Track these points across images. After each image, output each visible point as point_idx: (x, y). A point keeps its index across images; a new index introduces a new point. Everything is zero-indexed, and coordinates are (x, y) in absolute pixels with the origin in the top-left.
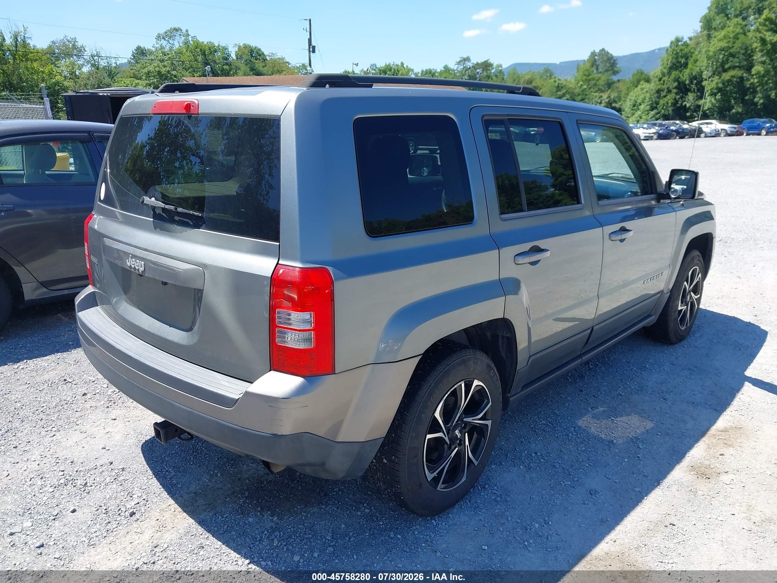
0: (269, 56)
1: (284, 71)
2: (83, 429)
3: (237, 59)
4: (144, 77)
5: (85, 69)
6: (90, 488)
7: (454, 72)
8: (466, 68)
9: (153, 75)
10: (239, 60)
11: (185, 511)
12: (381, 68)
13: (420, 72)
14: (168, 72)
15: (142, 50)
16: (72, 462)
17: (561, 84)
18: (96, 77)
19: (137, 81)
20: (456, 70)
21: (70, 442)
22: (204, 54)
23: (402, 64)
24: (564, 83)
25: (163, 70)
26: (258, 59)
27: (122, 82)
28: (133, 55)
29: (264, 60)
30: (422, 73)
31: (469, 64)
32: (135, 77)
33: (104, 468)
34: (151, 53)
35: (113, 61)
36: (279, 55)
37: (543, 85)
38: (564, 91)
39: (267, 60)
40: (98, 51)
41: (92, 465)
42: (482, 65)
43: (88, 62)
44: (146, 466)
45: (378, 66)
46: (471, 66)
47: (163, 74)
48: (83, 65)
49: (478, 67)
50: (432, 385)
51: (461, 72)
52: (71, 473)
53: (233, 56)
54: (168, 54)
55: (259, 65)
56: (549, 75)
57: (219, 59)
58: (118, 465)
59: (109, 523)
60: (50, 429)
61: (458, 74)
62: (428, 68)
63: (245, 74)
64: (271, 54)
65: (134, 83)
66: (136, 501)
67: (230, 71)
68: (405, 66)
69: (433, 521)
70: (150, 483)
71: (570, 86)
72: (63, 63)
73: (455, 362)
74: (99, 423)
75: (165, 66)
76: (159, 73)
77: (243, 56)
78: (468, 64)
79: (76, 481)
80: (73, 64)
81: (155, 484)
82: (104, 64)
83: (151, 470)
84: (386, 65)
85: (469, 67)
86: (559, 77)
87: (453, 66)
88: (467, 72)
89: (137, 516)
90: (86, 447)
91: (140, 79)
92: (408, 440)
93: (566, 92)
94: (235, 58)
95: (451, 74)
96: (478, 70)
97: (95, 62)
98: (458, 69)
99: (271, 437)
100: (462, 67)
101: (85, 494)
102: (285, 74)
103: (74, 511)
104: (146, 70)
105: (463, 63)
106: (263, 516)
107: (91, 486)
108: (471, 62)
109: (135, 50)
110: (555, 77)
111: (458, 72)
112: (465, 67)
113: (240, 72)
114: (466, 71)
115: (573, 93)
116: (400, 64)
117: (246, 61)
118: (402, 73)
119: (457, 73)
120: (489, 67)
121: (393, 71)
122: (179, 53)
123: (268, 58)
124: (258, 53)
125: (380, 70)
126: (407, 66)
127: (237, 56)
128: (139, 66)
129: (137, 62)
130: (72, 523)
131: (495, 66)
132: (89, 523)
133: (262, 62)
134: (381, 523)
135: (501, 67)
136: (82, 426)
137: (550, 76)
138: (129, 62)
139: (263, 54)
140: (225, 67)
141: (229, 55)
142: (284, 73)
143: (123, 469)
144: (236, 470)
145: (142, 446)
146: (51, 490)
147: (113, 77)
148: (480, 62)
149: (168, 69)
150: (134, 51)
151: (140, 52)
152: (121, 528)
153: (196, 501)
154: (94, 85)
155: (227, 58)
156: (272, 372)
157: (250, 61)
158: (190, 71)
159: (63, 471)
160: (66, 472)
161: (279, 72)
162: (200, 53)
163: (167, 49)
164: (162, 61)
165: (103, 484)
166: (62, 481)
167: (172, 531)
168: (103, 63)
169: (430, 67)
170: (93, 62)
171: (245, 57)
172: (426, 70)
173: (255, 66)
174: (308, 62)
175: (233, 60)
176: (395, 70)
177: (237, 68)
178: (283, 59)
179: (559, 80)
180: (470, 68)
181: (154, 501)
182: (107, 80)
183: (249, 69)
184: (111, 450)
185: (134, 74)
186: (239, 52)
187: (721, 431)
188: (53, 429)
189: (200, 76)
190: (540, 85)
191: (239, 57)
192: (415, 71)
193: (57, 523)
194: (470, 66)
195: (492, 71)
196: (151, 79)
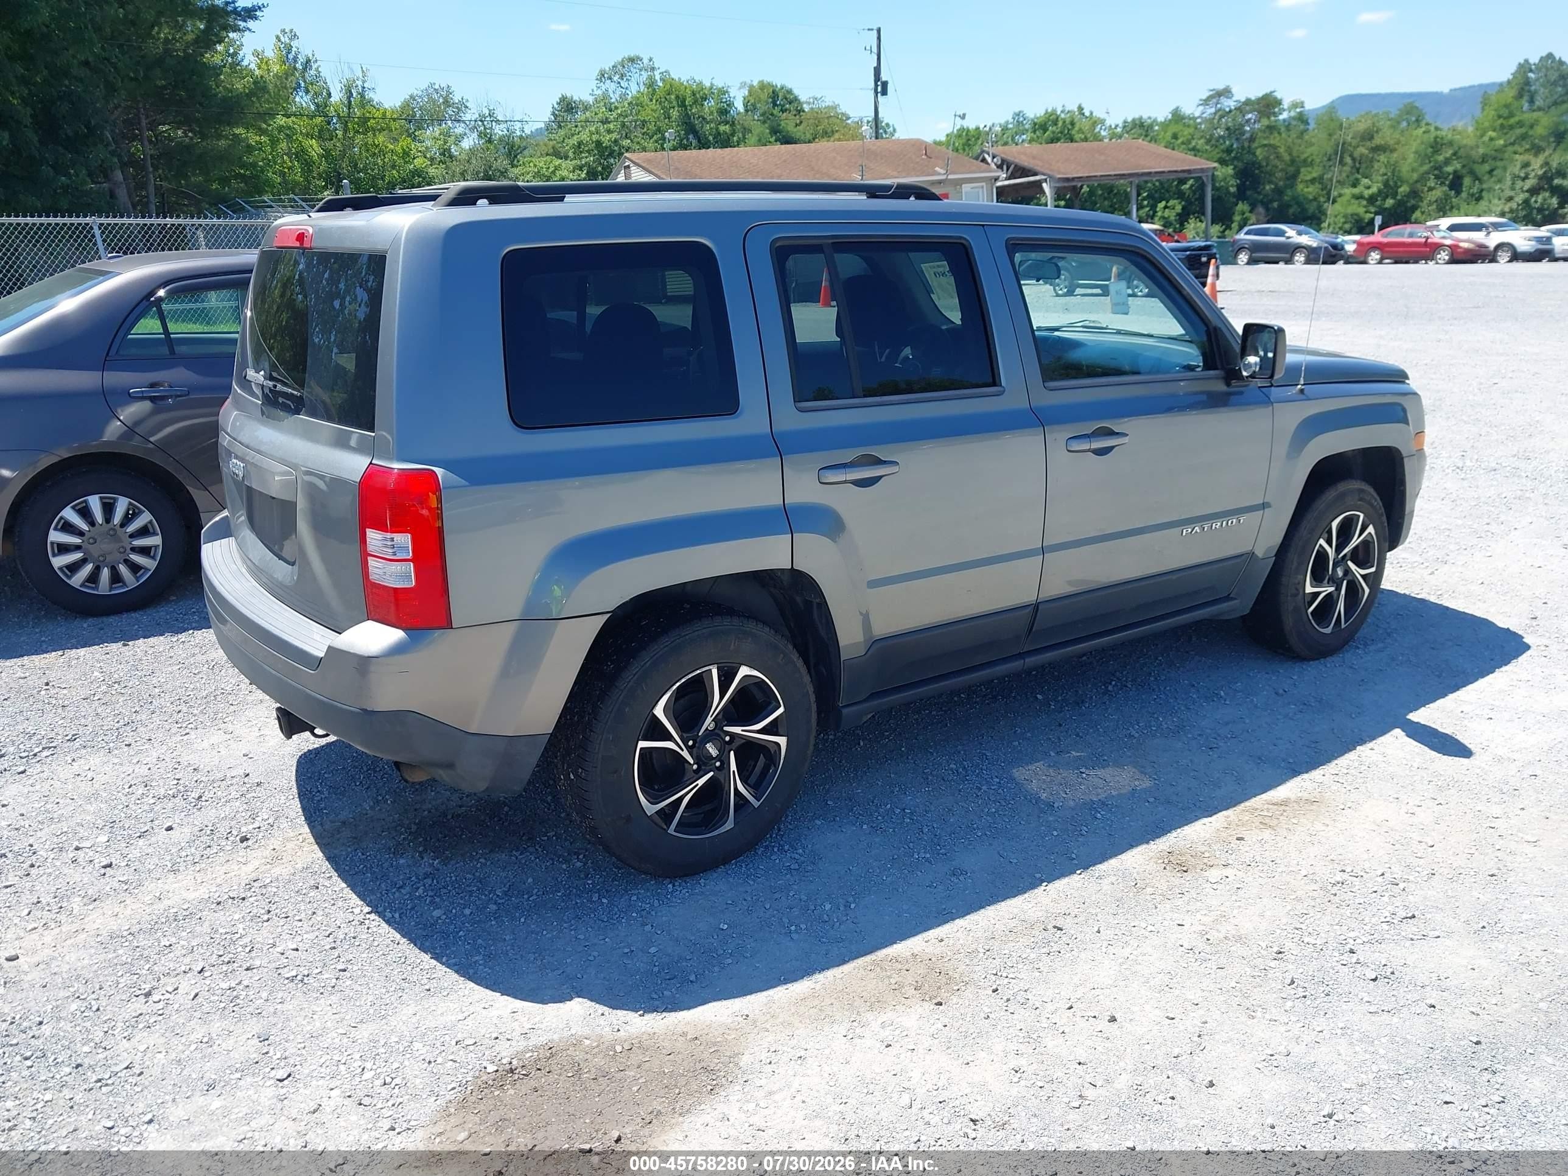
0: (809, 103)
1: (837, 131)
2: (230, 727)
3: (747, 111)
4: (571, 154)
5: (466, 144)
6: (203, 804)
7: (1195, 121)
8: (1220, 113)
9: (586, 149)
10: (750, 113)
11: (317, 843)
12: (1037, 118)
13: (1121, 125)
14: (616, 141)
15: (569, 104)
16: (195, 769)
17: (1442, 138)
18: (481, 157)
19: (558, 162)
20: (1199, 117)
21: (205, 744)
22: (682, 103)
23: (1080, 108)
24: (1450, 136)
25: (606, 140)
26: (786, 110)
27: (532, 164)
28: (553, 114)
29: (799, 111)
30: (1124, 127)
31: (1229, 104)
32: (557, 154)
33: (234, 781)
34: (586, 108)
35: (518, 125)
36: (828, 102)
37: (1398, 143)
38: (1449, 153)
39: (804, 111)
40: (491, 108)
41: (220, 775)
42: (1258, 104)
43: (472, 130)
44: (294, 783)
45: (1030, 115)
46: (1233, 108)
47: (606, 147)
48: (463, 136)
49: (1248, 108)
50: (648, 664)
51: (1211, 121)
52: (187, 783)
53: (739, 106)
54: (616, 108)
55: (788, 123)
56: (1414, 119)
57: (712, 113)
58: (254, 779)
59: (209, 847)
60: (184, 725)
61: (1203, 126)
62: (1137, 116)
63: (762, 142)
64: (811, 100)
65: (551, 165)
66: (256, 825)
67: (733, 135)
68: (1087, 114)
69: (670, 886)
70: (288, 804)
71: (1465, 142)
72: (431, 132)
73: (696, 633)
74: (255, 722)
75: (609, 131)
76: (599, 143)
77: (758, 106)
78: (1226, 104)
79: (189, 793)
80: (447, 134)
81: (295, 807)
82: (501, 133)
83: (298, 788)
84: (1047, 112)
85: (1228, 109)
86: (1438, 124)
87: (1191, 108)
88: (1223, 120)
89: (250, 843)
90: (223, 753)
91: (566, 158)
92: (600, 744)
93: (1455, 154)
94: (741, 109)
95: (1189, 126)
96: (1250, 116)
97: (485, 129)
98: (1204, 115)
99: (358, 713)
100: (1213, 110)
101: (195, 810)
102: (839, 140)
103: (169, 829)
104: (574, 140)
105: (1214, 100)
106: (423, 858)
107: (207, 801)
108: (1234, 99)
109: (558, 104)
110: (1427, 124)
111: (1205, 120)
112: (1220, 110)
113: (752, 139)
114: (1222, 117)
115: (1468, 157)
116: (1076, 110)
117: (763, 115)
118: (1080, 129)
119: (1200, 124)
120: (1274, 108)
121: (1060, 124)
122: (637, 104)
123: (806, 108)
124: (786, 99)
125: (1035, 124)
126: (1091, 113)
127: (745, 105)
128: (562, 132)
129: (560, 127)
130: (160, 843)
131: (1286, 105)
132: (183, 844)
133: (795, 115)
134: (590, 882)
135: (1303, 107)
136: (230, 725)
137: (1417, 120)
138: (548, 128)
139: (796, 99)
140: (722, 128)
141: (730, 104)
142: (837, 136)
143: (258, 784)
144: (418, 798)
145: (300, 757)
146: (152, 801)
147: (516, 157)
148: (1253, 98)
149: (614, 136)
150: (556, 106)
151: (568, 106)
152: (221, 854)
153: (339, 832)
154: (478, 173)
155: (726, 110)
156: (370, 622)
157: (772, 114)
158: (655, 137)
159: (179, 780)
160: (181, 782)
161: (827, 134)
162: (675, 103)
163: (614, 98)
164: (605, 121)
165: (223, 800)
166: (171, 792)
167: (287, 865)
168: (499, 131)
169: (1141, 114)
170: (482, 128)
171: (762, 107)
172: (1134, 120)
173: (780, 125)
174: (873, 114)
175: (739, 113)
176: (1064, 122)
177: (746, 130)
178: (835, 107)
179: (1437, 129)
180: (1230, 111)
181: (282, 827)
182: (503, 163)
183: (768, 131)
184: (255, 758)
185: (553, 148)
186: (751, 98)
187: (1273, 804)
188: (190, 726)
189: (674, 149)
190: (1392, 142)
191: (750, 107)
192: (1108, 123)
193: (141, 842)
194: (1229, 106)
195: (1281, 117)
196: (583, 158)
